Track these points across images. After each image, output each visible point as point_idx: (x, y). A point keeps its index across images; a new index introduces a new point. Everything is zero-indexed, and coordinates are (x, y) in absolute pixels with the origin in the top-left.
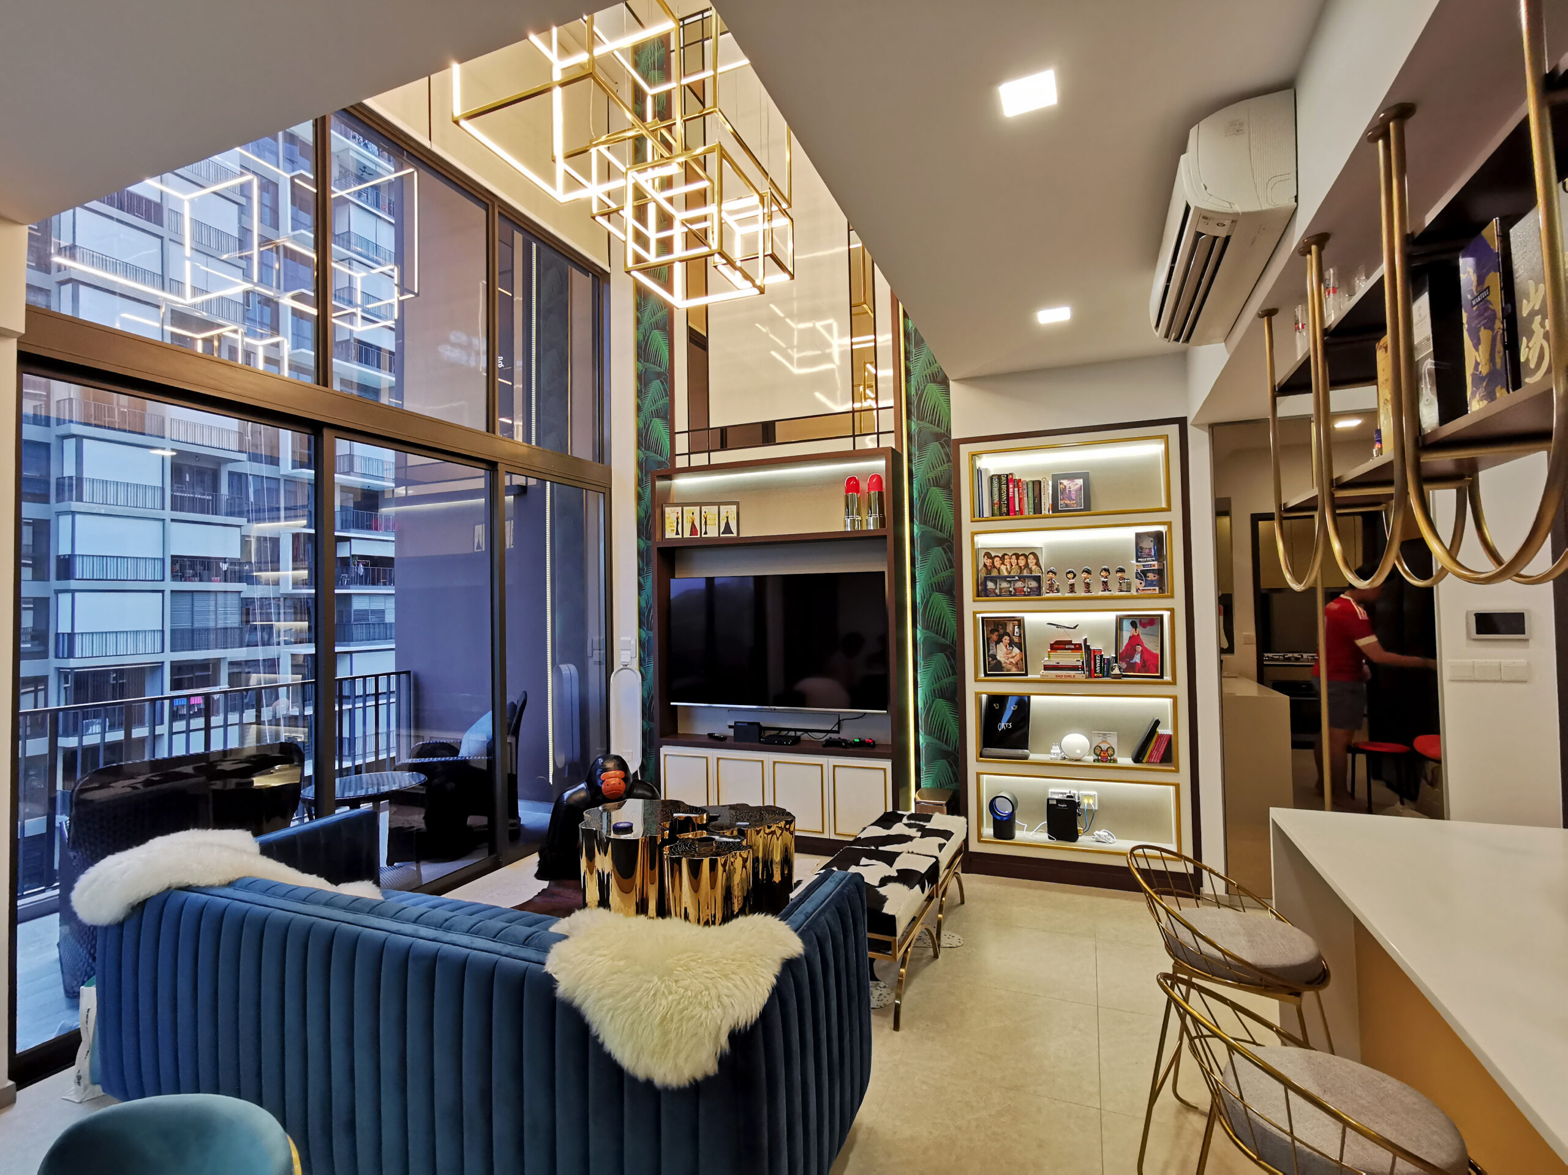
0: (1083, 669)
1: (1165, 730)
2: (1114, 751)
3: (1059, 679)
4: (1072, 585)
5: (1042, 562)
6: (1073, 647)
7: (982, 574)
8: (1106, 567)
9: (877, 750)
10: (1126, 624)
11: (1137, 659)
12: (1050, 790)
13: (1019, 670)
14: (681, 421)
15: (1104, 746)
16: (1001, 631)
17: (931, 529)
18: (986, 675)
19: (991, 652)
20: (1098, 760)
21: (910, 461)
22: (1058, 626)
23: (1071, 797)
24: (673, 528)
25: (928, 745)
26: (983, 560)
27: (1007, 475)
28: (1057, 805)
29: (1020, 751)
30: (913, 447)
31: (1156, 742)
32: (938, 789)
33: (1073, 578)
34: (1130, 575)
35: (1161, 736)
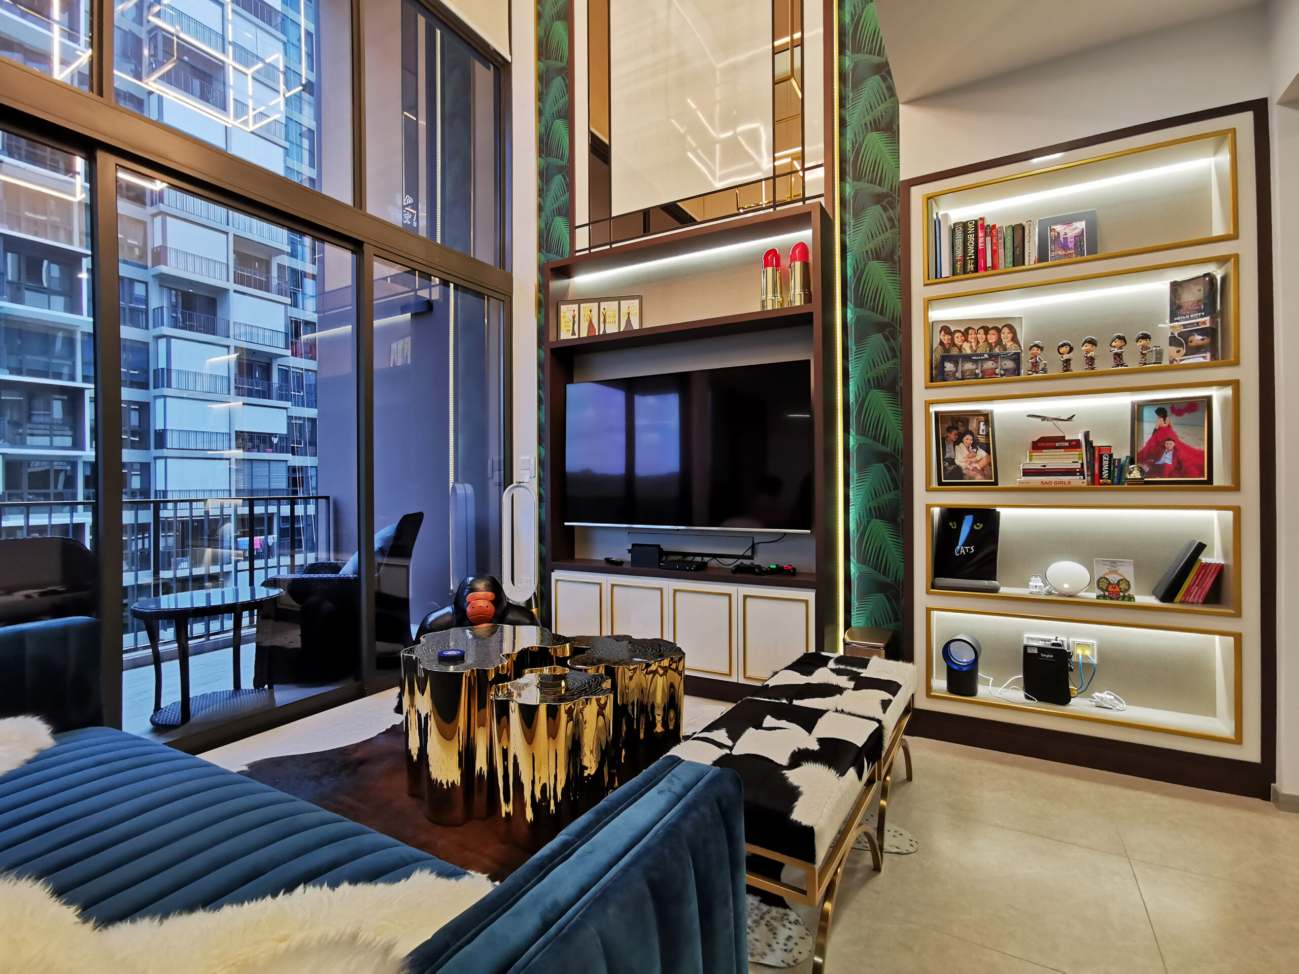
0: (1082, 473)
1: (1214, 556)
2: (1129, 585)
3: (1046, 486)
4: (1067, 362)
5: (1021, 337)
6: (1066, 444)
7: (937, 355)
8: (1121, 334)
9: (797, 578)
10: (1149, 415)
11: (1167, 459)
12: (1026, 635)
13: (985, 477)
14: (582, 214)
15: (1114, 578)
16: (962, 429)
17: (868, 313)
18: (940, 483)
19: (948, 455)
20: (1104, 597)
21: (843, 231)
22: (1044, 418)
23: (1059, 645)
24: (568, 328)
25: (860, 577)
26: (938, 337)
27: (976, 221)
28: (1038, 655)
29: (986, 582)
30: (847, 215)
31: (1197, 574)
32: (873, 630)
33: (1069, 353)
34: (1161, 341)
35: (1207, 566)
